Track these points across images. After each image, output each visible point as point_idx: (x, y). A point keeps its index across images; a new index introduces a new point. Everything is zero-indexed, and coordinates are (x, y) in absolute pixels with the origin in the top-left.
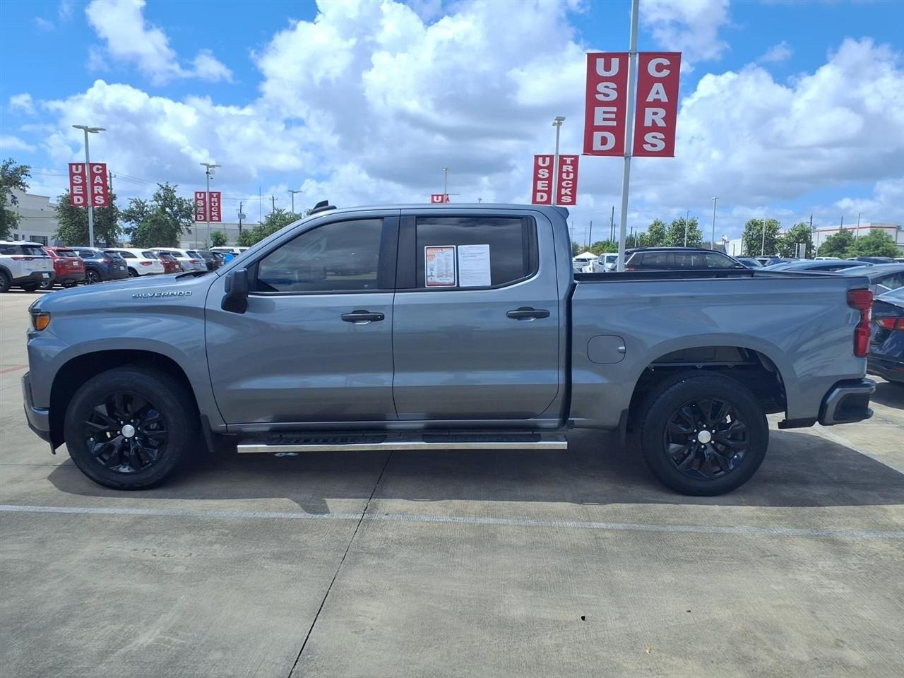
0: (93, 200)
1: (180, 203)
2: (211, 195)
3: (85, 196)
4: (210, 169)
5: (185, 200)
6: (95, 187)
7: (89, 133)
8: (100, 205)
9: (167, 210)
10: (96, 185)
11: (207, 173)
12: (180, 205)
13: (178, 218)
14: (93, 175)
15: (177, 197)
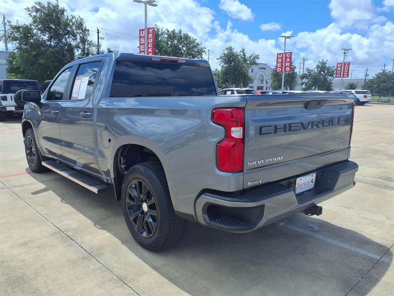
0: (285, 69)
1: (328, 69)
2: (345, 64)
3: (282, 68)
4: (346, 51)
5: (331, 67)
6: (287, 63)
7: (287, 39)
8: (288, 71)
9: (322, 73)
10: (287, 62)
11: (344, 53)
12: (328, 70)
13: (327, 76)
14: (286, 58)
15: (327, 67)
